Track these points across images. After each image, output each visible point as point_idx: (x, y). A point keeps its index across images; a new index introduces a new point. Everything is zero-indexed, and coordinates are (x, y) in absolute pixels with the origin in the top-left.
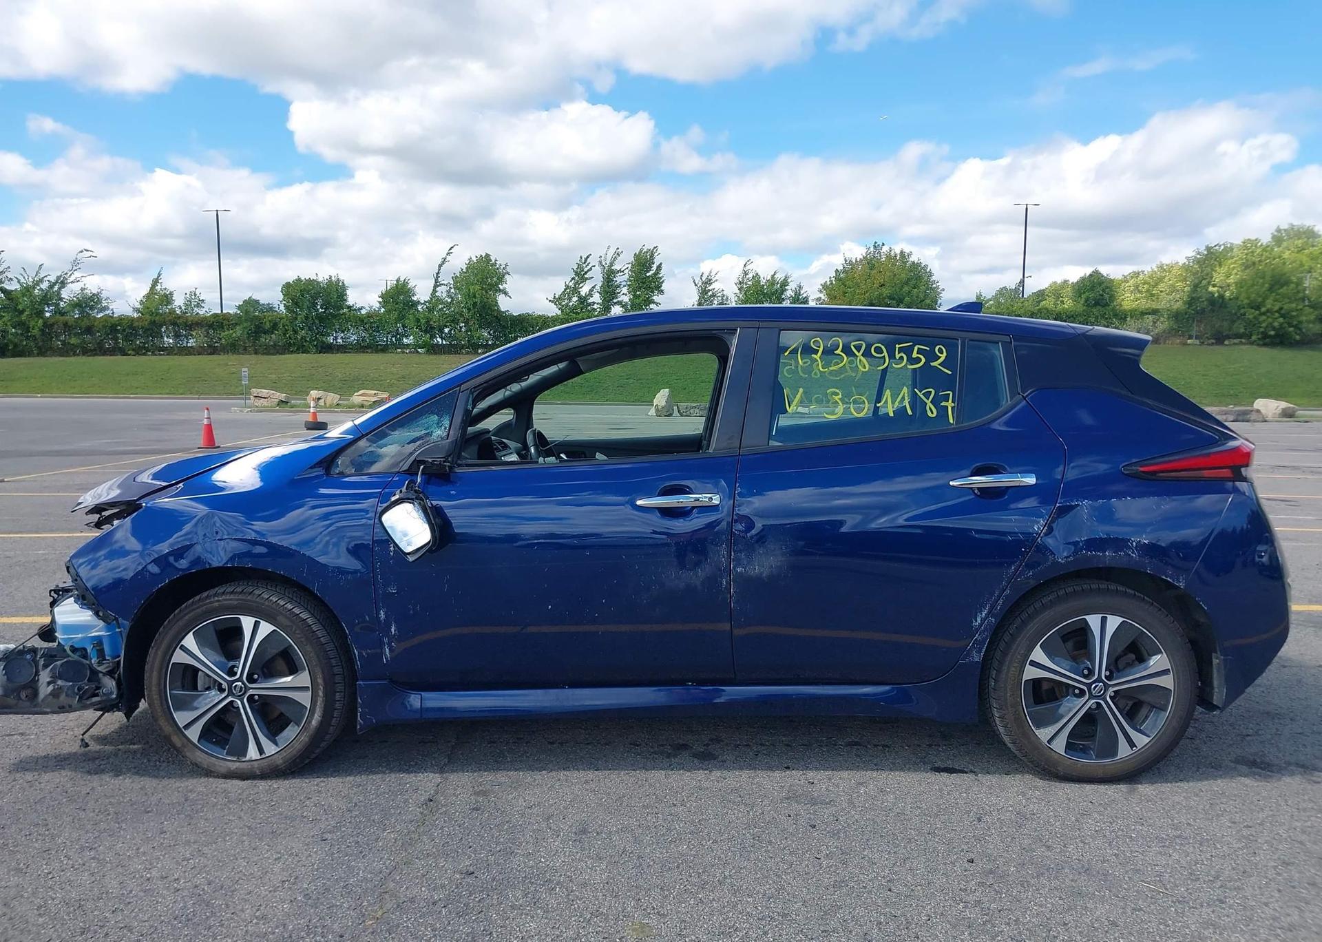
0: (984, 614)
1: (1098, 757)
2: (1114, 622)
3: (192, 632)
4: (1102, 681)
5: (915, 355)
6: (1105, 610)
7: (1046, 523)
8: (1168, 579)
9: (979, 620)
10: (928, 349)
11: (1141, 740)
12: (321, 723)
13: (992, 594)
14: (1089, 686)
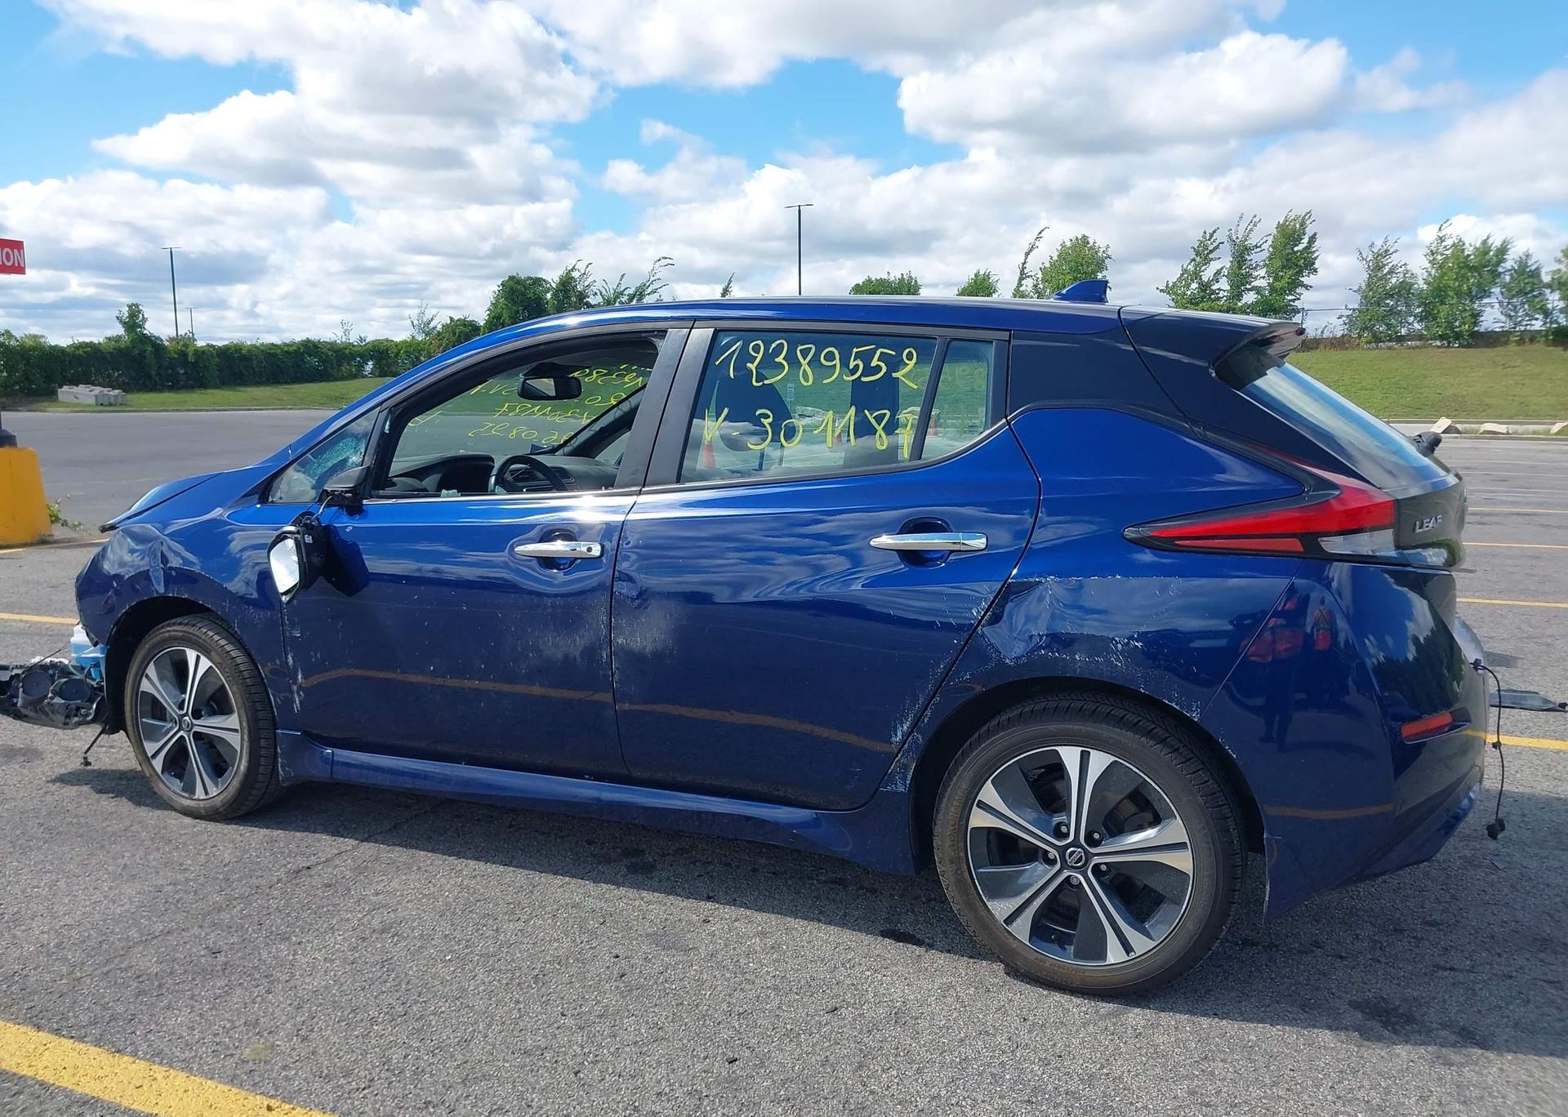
0: (905, 728)
1: (1077, 956)
2: (1099, 761)
3: (152, 662)
4: (1081, 847)
5: (874, 363)
6: (1087, 742)
7: (990, 607)
8: (1173, 705)
9: (899, 734)
10: (894, 353)
11: (1141, 944)
12: (249, 769)
13: (915, 700)
14: (1062, 850)
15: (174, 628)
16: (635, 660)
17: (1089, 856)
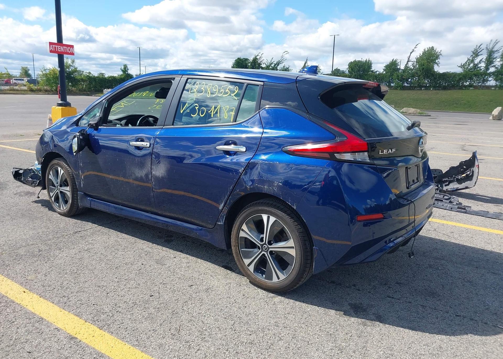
0: (222, 205)
1: (265, 278)
2: (272, 219)
3: (51, 170)
4: (266, 245)
5: (227, 91)
6: (270, 213)
7: (244, 170)
8: (289, 204)
9: (221, 206)
11: (282, 277)
12: (72, 202)
13: (225, 197)
14: (262, 245)
15: (56, 161)
16: (157, 179)
17: (269, 248)
